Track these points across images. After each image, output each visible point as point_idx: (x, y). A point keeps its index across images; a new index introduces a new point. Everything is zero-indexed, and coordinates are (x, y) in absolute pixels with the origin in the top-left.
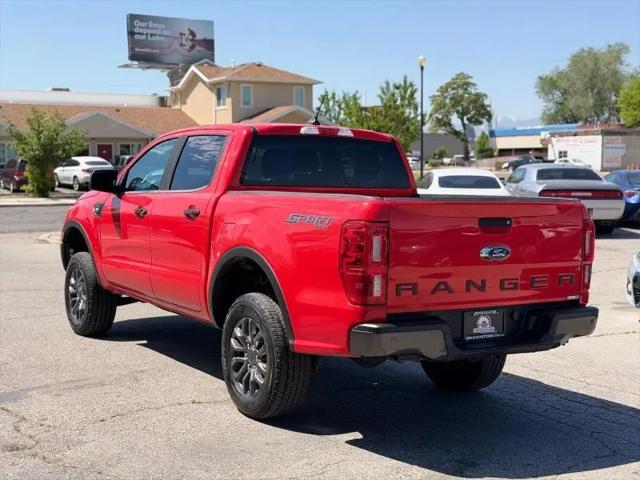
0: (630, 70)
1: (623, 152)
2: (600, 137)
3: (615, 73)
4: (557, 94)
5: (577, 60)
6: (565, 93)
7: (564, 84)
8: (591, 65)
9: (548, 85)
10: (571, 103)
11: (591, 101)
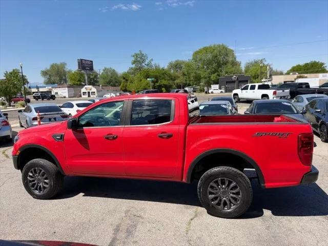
0: (68, 70)
1: (73, 92)
2: (67, 88)
3: (64, 71)
4: (48, 76)
5: (52, 66)
6: (50, 76)
7: (50, 73)
8: (57, 68)
9: (45, 73)
10: (53, 79)
11: (58, 78)
